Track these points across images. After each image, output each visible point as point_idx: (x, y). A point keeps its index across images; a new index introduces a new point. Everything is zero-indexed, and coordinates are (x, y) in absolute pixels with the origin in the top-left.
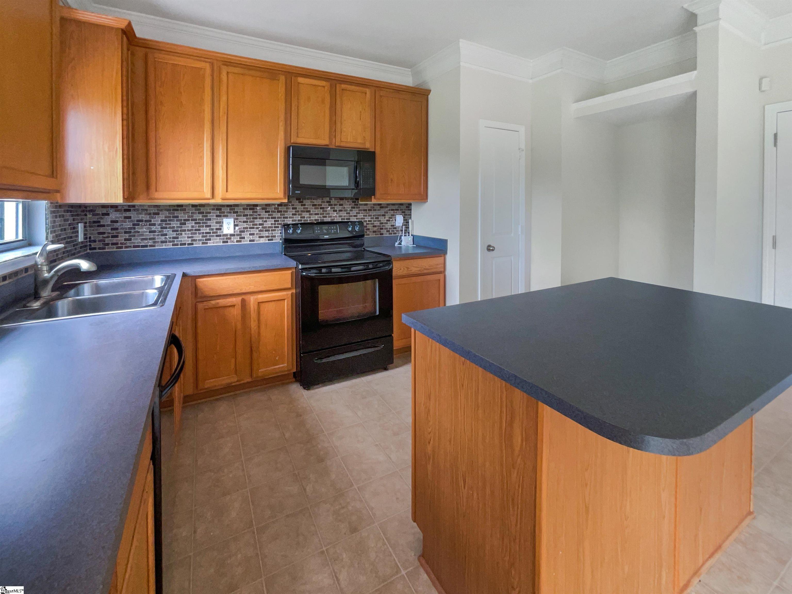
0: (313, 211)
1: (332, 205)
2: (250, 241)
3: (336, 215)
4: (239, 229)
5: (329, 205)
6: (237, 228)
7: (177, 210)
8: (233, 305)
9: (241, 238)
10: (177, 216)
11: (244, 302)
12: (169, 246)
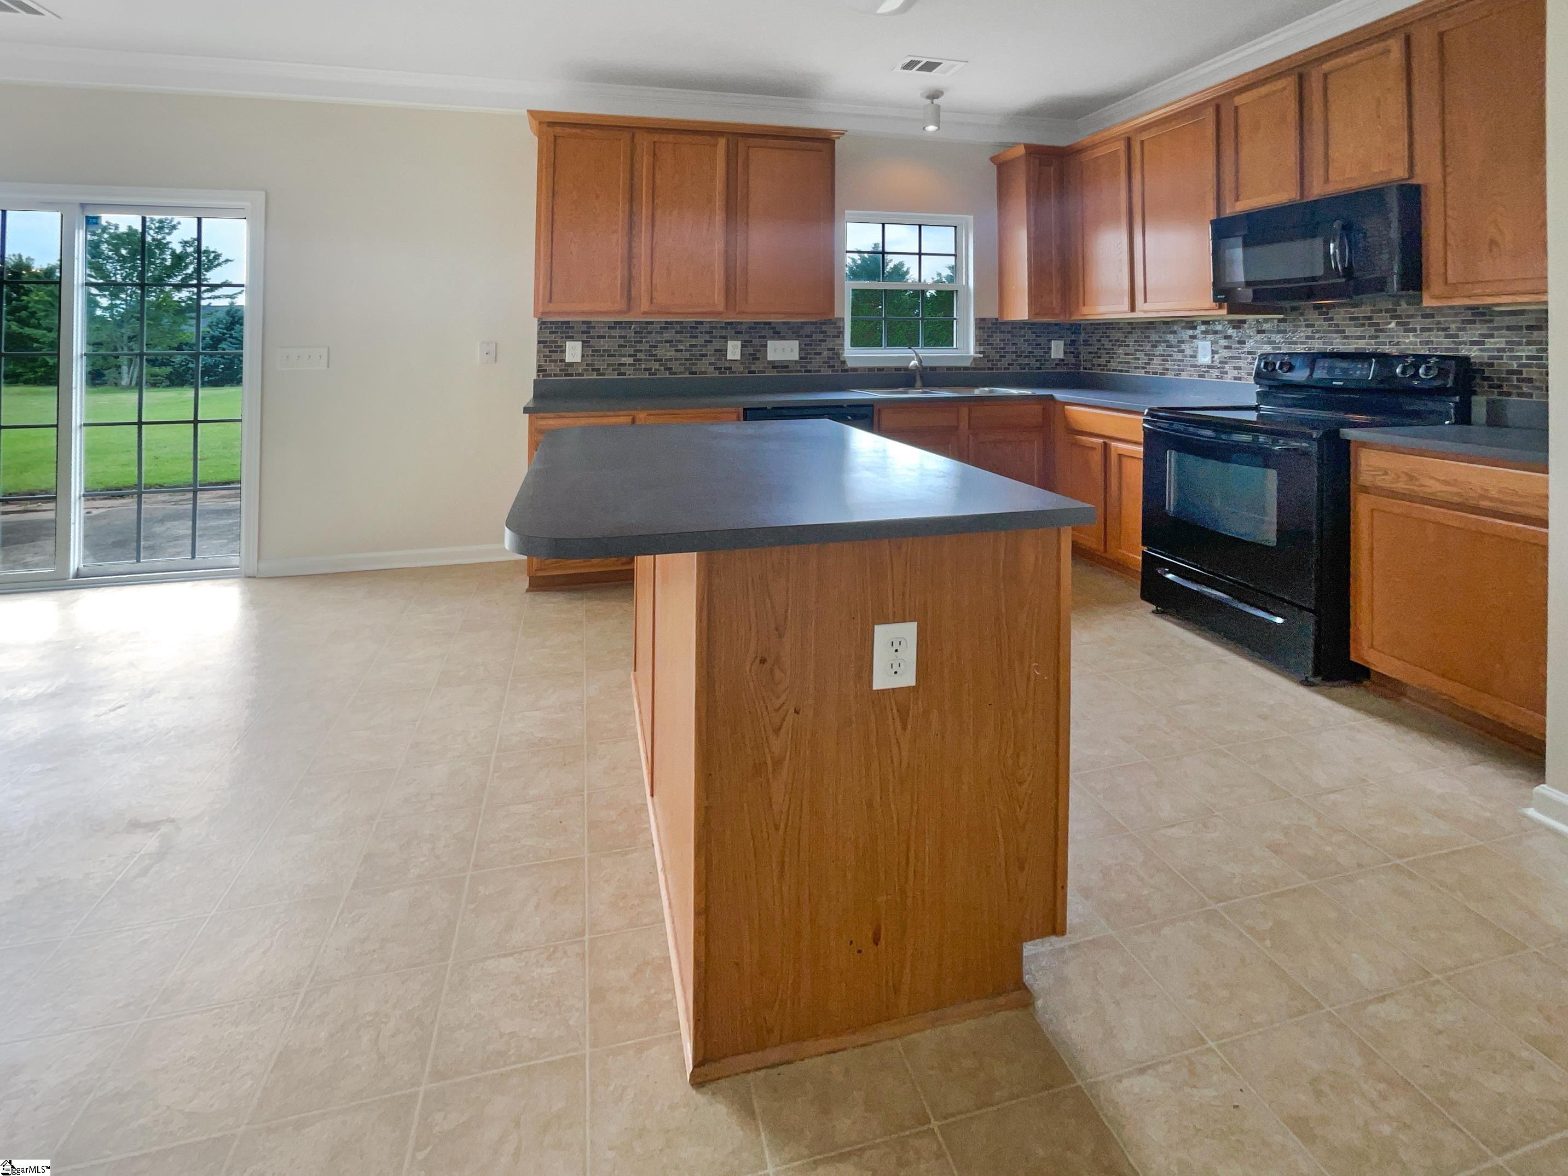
0: (1351, 331)
1: (1400, 317)
2: (1236, 378)
3: (1412, 339)
4: (1219, 358)
5: (1393, 317)
6: (1216, 356)
7: (1148, 328)
8: (1093, 449)
9: (1221, 373)
10: (1149, 337)
11: (1106, 447)
12: (1141, 373)
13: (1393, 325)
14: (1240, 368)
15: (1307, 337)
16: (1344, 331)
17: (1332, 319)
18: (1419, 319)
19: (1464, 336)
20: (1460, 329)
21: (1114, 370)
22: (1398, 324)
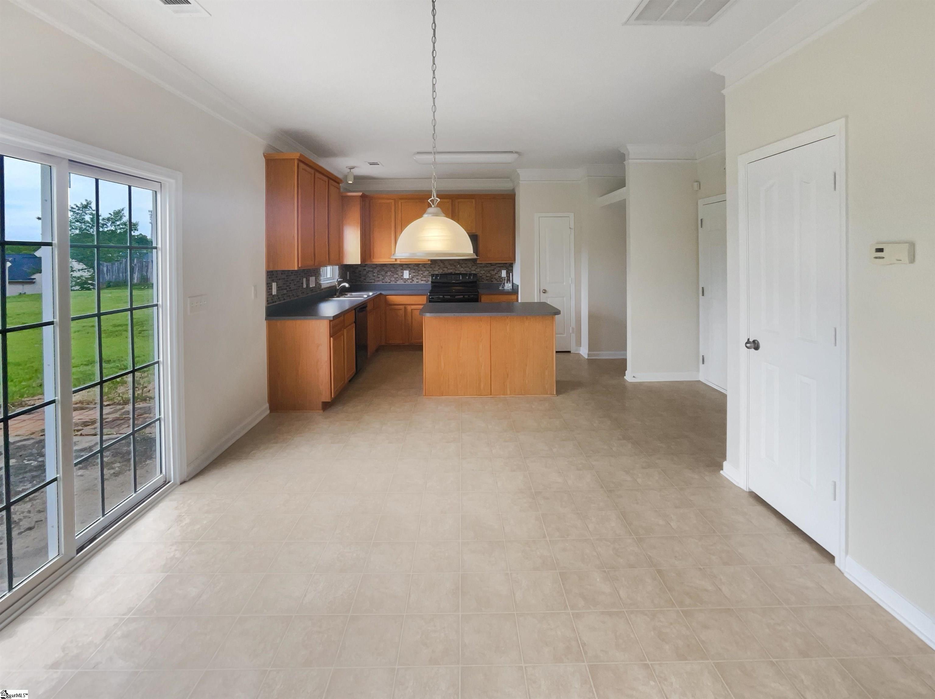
2: (417, 282)
4: (412, 276)
6: (410, 275)
7: (383, 266)
8: (401, 309)
9: (412, 280)
10: (384, 269)
11: (405, 308)
12: (380, 283)
13: (459, 266)
14: (418, 279)
15: (438, 269)
16: (447, 267)
17: (445, 264)
18: (464, 264)
19: (473, 269)
20: (472, 267)
21: (368, 282)
22: (460, 266)
